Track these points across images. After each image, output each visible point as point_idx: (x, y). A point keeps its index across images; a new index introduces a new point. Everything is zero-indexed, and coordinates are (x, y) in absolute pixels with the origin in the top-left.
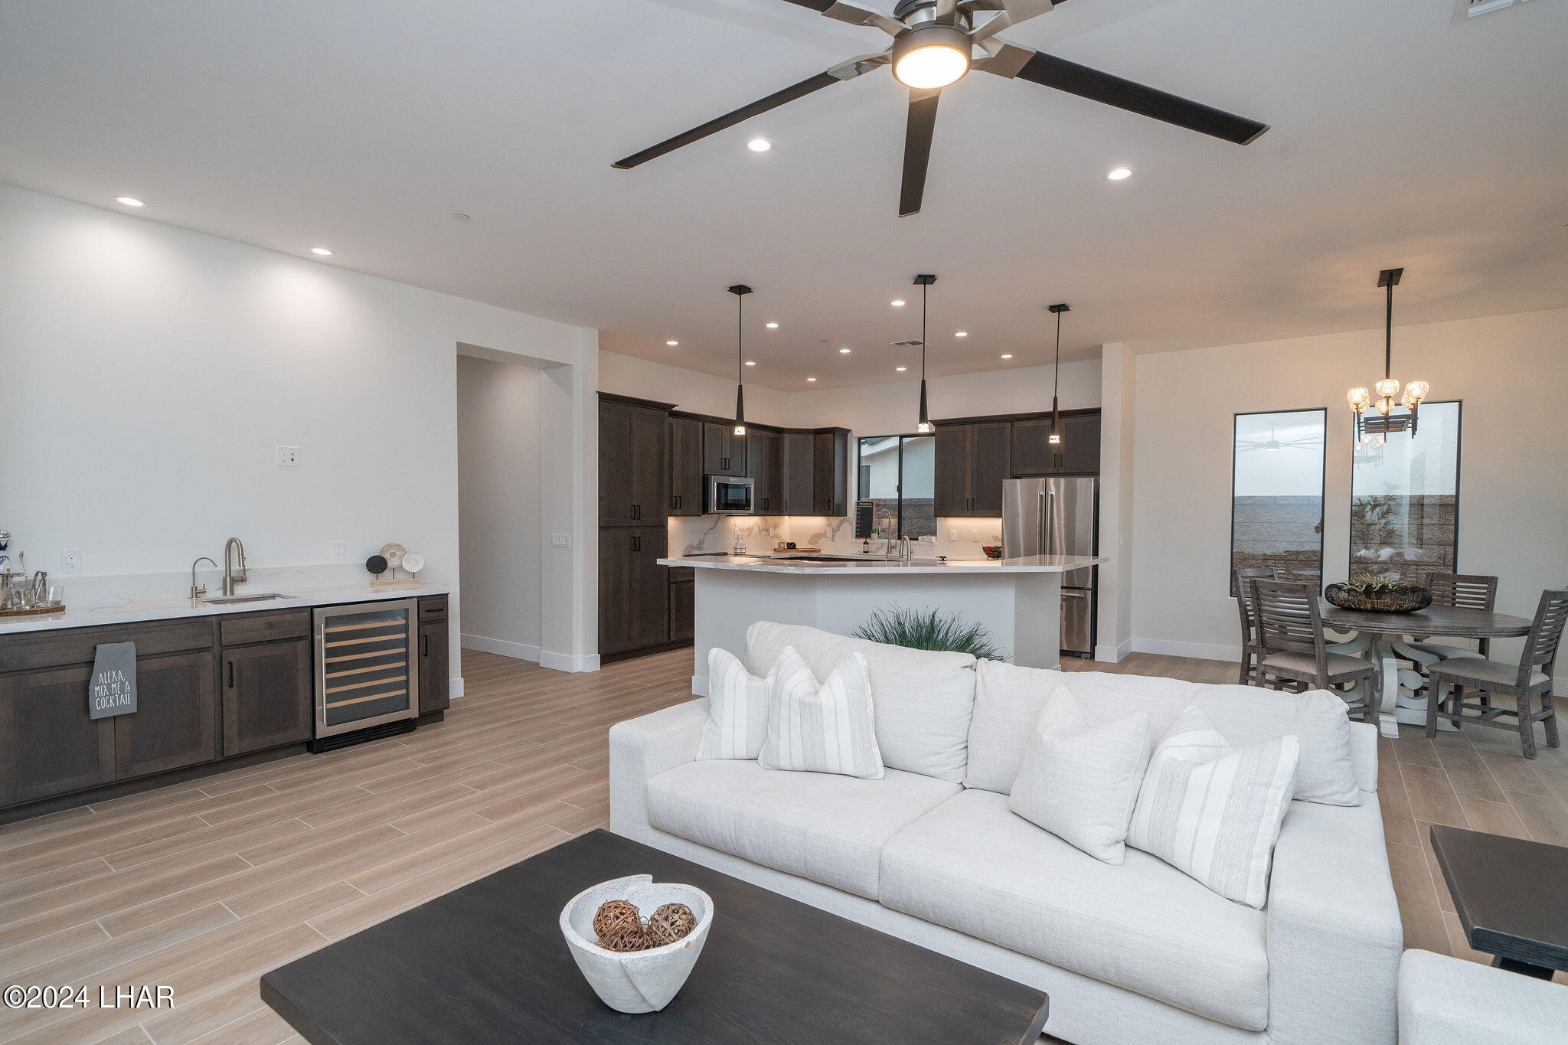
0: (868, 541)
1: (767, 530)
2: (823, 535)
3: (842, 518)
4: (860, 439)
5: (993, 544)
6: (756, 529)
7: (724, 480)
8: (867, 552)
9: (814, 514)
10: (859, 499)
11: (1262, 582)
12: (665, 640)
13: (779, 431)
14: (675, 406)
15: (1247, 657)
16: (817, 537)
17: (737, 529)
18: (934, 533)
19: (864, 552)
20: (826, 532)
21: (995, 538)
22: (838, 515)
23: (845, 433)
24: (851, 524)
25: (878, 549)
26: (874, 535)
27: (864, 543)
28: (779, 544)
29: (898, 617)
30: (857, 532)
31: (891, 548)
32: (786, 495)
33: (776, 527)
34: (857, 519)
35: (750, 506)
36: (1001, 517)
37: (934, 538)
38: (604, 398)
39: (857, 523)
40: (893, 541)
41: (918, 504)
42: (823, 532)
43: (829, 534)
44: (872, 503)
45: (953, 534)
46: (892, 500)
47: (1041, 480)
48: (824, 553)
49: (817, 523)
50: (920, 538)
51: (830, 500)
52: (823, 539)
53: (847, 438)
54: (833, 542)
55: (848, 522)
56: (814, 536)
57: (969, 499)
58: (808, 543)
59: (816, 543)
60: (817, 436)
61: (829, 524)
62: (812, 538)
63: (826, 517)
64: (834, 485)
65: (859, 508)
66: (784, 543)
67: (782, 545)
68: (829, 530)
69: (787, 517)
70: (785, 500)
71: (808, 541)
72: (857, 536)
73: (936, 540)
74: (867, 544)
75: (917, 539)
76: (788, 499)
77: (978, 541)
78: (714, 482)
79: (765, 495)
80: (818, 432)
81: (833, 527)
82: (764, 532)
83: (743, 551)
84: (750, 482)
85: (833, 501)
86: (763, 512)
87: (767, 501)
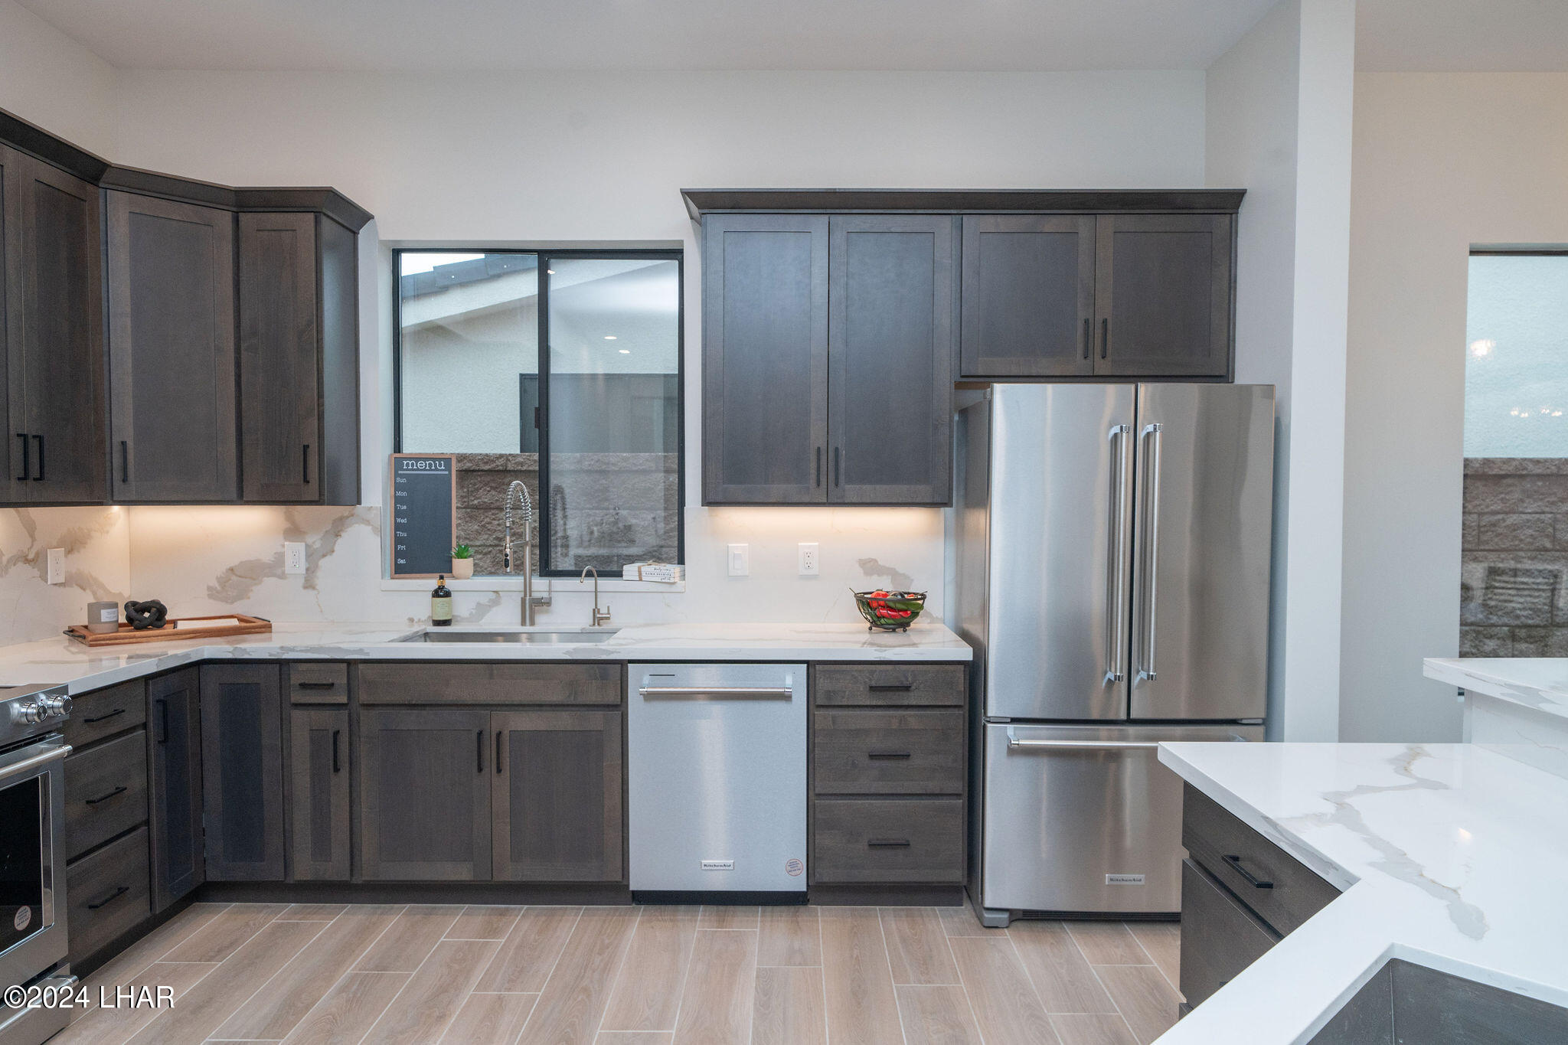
1: (35, 562)
2: (275, 568)
3: (344, 512)
8: (446, 623)
9: (240, 497)
10: (398, 447)
13: (90, 171)
16: (246, 575)
18: (678, 555)
20: (280, 559)
22: (327, 501)
23: (351, 222)
24: (380, 531)
25: (482, 610)
26: (464, 566)
28: (93, 609)
30: (398, 554)
31: (532, 607)
32: (123, 423)
33: (73, 544)
34: (398, 515)
37: (678, 571)
39: (398, 529)
40: (530, 582)
42: (267, 557)
44: (448, 461)
45: (738, 561)
49: (244, 527)
51: (306, 447)
52: (269, 582)
53: (355, 233)
54: (310, 592)
55: (367, 522)
56: (232, 570)
57: (824, 448)
58: (210, 596)
59: (242, 595)
60: (244, 218)
61: (293, 532)
62: (223, 582)
63: (283, 508)
64: (320, 395)
65: (402, 476)
66: (115, 605)
67: (106, 615)
68: (295, 554)
69: (116, 509)
70: (116, 448)
71: (209, 588)
72: (399, 570)
73: (683, 576)
74: (448, 594)
75: (619, 574)
76: (130, 444)
77: (814, 577)
79: (25, 419)
80: (250, 202)
81: (307, 546)
82: (22, 572)
85: (321, 449)
86: (15, 489)
87: (34, 444)
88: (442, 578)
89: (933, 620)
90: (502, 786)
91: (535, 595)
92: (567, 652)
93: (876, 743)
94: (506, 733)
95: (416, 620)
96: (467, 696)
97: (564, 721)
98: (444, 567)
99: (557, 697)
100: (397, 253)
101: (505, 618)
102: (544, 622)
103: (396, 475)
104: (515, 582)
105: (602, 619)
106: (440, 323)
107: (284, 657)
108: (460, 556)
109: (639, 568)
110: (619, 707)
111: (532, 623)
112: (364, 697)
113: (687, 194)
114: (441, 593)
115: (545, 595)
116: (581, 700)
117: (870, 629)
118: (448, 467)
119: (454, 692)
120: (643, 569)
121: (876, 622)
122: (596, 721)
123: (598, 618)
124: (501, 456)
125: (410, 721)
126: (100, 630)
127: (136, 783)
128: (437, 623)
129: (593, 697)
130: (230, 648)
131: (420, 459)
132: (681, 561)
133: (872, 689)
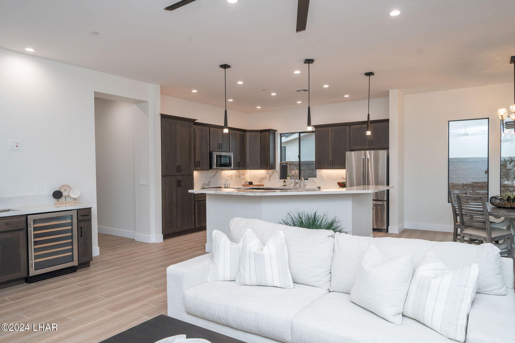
0: (286, 180)
1: (239, 176)
3: (274, 170)
4: (281, 134)
5: (342, 181)
6: (234, 176)
7: (219, 154)
8: (285, 186)
9: (261, 168)
10: (281, 162)
11: (462, 196)
12: (193, 227)
13: (245, 131)
14: (196, 120)
15: (456, 230)
16: (263, 179)
17: (226, 176)
18: (315, 176)
19: (284, 186)
21: (343, 178)
22: (272, 169)
23: (274, 131)
24: (278, 173)
25: (290, 184)
26: (288, 178)
27: (284, 182)
28: (245, 182)
29: (299, 214)
30: (280, 176)
31: (296, 183)
32: (248, 160)
33: (243, 175)
34: (280, 171)
35: (231, 165)
36: (345, 168)
37: (315, 179)
38: (163, 117)
39: (280, 173)
40: (297, 180)
41: (308, 164)
42: (265, 177)
43: (268, 177)
44: (287, 163)
45: (324, 177)
46: (296, 162)
47: (363, 152)
48: (266, 186)
49: (262, 172)
50: (309, 179)
52: (265, 180)
54: (270, 181)
55: (276, 172)
56: (261, 178)
57: (331, 161)
58: (258, 182)
59: (262, 182)
60: (261, 133)
61: (268, 173)
62: (260, 180)
63: (266, 170)
64: (269, 155)
65: (281, 165)
66: (247, 182)
67: (246, 183)
68: (268, 176)
69: (248, 170)
70: (247, 162)
72: (280, 179)
73: (316, 180)
74: (285, 182)
75: (308, 180)
76: (249, 162)
77: (335, 180)
78: (215, 155)
79: (238, 160)
80: (262, 131)
81: (269, 175)
82: (238, 177)
83: (229, 186)
84: (231, 154)
85: (269, 162)
86: (237, 168)
87: (239, 163)
95: (282, 185)
114: (284, 181)
115: (298, 182)
117: (340, 187)
126: (246, 185)
131: (284, 163)
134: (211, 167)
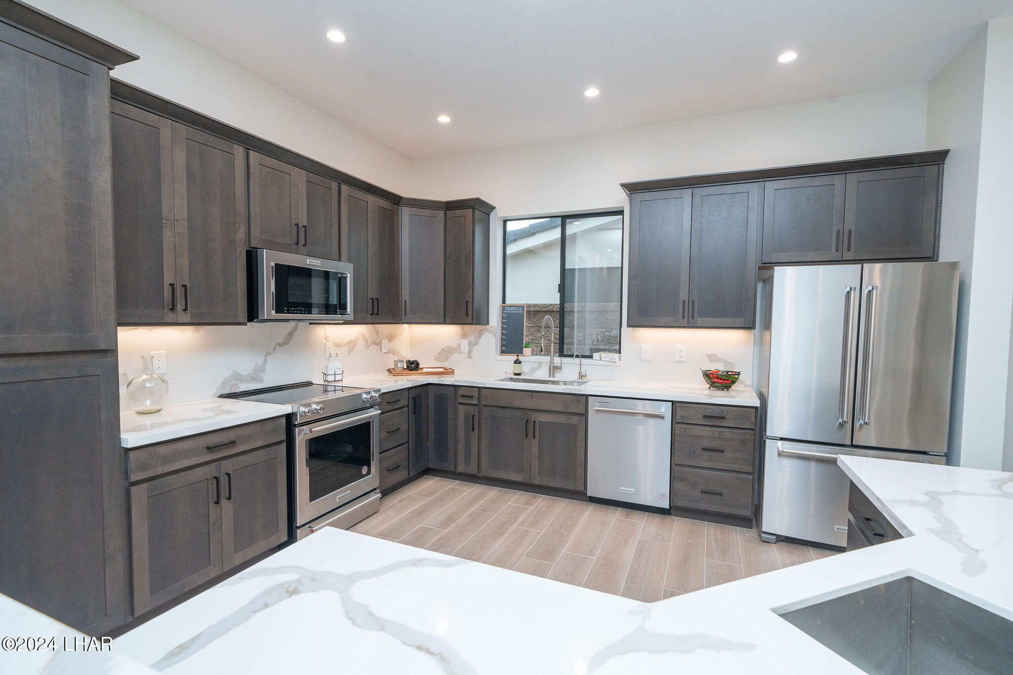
0: (520, 358)
1: (378, 344)
2: (457, 349)
3: (483, 328)
5: (722, 367)
6: (361, 344)
7: (288, 260)
8: (519, 374)
9: (445, 322)
10: (504, 302)
13: (396, 200)
16: (447, 352)
17: (330, 344)
18: (618, 349)
20: (459, 345)
21: (711, 357)
22: (478, 323)
23: (485, 208)
24: (495, 336)
25: (534, 369)
26: (527, 351)
27: (514, 360)
28: (396, 362)
30: (502, 345)
31: (554, 369)
32: (405, 294)
33: (391, 338)
34: (503, 329)
35: (345, 309)
37: (617, 356)
39: (503, 335)
40: (554, 359)
42: (455, 345)
43: (464, 348)
44: (523, 308)
45: (646, 351)
46: (553, 305)
47: (856, 268)
49: (447, 333)
51: (467, 302)
52: (456, 355)
53: (489, 215)
54: (469, 359)
55: (491, 332)
56: (442, 350)
57: (687, 301)
58: (435, 359)
59: (446, 360)
60: (449, 213)
61: (464, 335)
62: (440, 354)
63: (460, 326)
64: (473, 281)
65: (505, 313)
66: (403, 361)
67: (400, 365)
68: (465, 343)
69: (406, 326)
70: (403, 302)
71: (435, 356)
72: (503, 352)
73: (620, 359)
74: (520, 363)
75: (591, 357)
76: (408, 301)
77: (684, 362)
78: (268, 260)
79: (373, 293)
80: (450, 206)
81: (469, 341)
82: (374, 347)
83: (338, 377)
84: (346, 269)
85: (473, 303)
86: (369, 318)
87: (376, 302)
88: (518, 356)
89: (746, 386)
90: (535, 443)
91: (555, 365)
92: (563, 390)
93: (706, 443)
94: (537, 422)
95: (508, 372)
96: (523, 405)
97: (561, 419)
98: (520, 351)
99: (558, 409)
100: (505, 222)
101: (543, 374)
102: (558, 377)
103: (503, 313)
104: (547, 359)
105: (583, 376)
106: (531, 249)
107: (456, 384)
108: (526, 347)
109: (600, 354)
110: (585, 415)
111: (554, 377)
112: (484, 402)
113: (623, 185)
114: (517, 362)
115: (559, 365)
116: (569, 410)
117: (710, 388)
118: (523, 310)
119: (518, 403)
120: (602, 355)
121: (713, 385)
122: (575, 420)
123: (581, 376)
124: (551, 305)
125: (501, 413)
126: (398, 370)
127: (404, 427)
128: (516, 374)
129: (572, 410)
130: (438, 379)
131: (512, 306)
132: (620, 353)
133: (705, 417)
134: (253, 314)
